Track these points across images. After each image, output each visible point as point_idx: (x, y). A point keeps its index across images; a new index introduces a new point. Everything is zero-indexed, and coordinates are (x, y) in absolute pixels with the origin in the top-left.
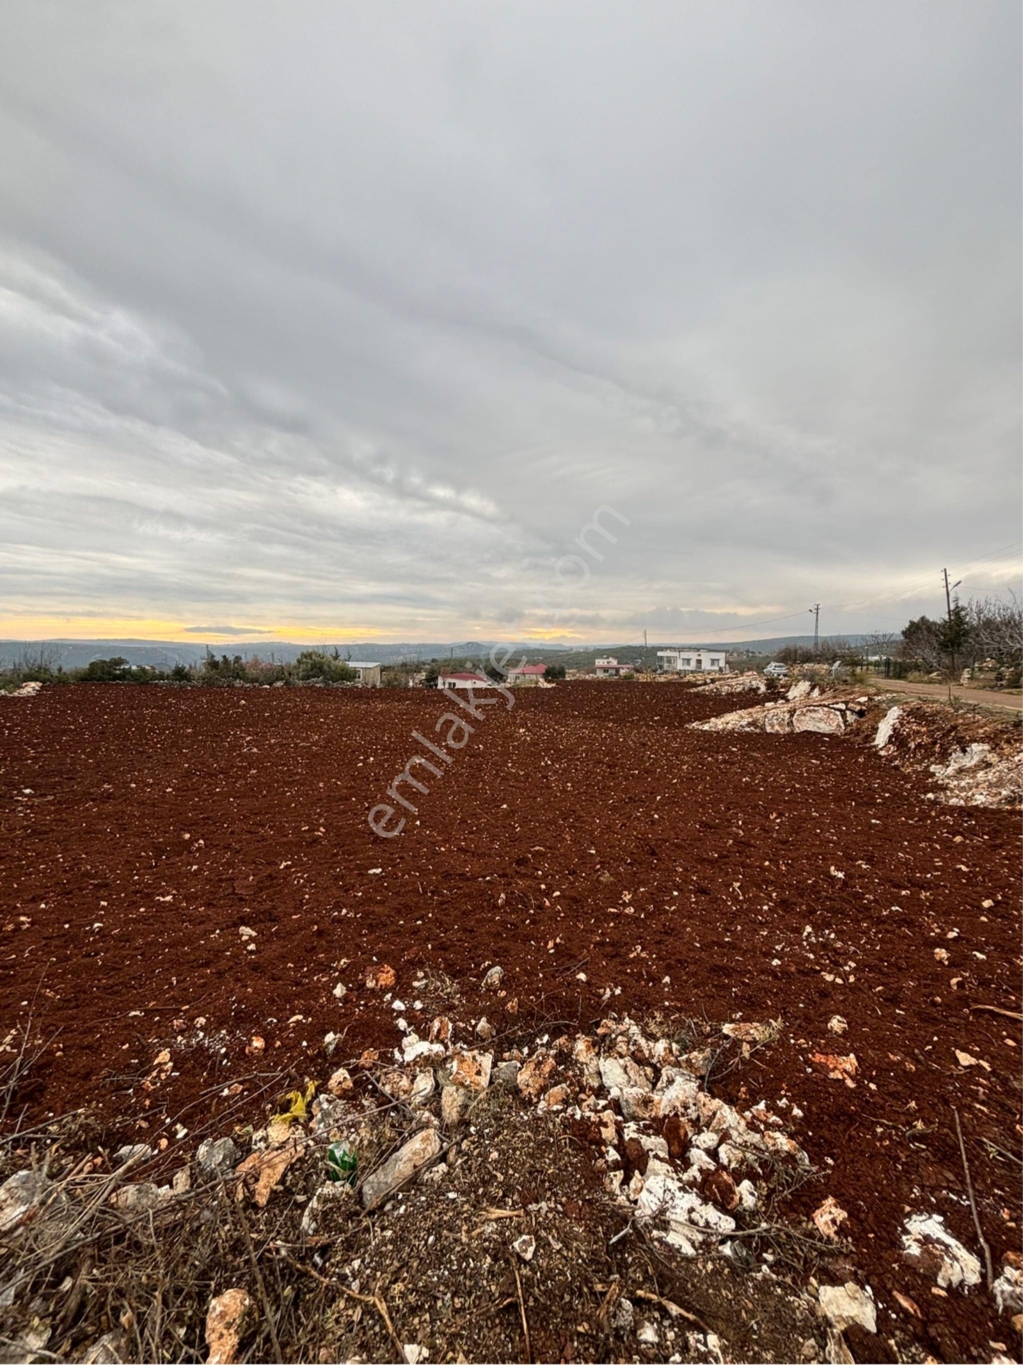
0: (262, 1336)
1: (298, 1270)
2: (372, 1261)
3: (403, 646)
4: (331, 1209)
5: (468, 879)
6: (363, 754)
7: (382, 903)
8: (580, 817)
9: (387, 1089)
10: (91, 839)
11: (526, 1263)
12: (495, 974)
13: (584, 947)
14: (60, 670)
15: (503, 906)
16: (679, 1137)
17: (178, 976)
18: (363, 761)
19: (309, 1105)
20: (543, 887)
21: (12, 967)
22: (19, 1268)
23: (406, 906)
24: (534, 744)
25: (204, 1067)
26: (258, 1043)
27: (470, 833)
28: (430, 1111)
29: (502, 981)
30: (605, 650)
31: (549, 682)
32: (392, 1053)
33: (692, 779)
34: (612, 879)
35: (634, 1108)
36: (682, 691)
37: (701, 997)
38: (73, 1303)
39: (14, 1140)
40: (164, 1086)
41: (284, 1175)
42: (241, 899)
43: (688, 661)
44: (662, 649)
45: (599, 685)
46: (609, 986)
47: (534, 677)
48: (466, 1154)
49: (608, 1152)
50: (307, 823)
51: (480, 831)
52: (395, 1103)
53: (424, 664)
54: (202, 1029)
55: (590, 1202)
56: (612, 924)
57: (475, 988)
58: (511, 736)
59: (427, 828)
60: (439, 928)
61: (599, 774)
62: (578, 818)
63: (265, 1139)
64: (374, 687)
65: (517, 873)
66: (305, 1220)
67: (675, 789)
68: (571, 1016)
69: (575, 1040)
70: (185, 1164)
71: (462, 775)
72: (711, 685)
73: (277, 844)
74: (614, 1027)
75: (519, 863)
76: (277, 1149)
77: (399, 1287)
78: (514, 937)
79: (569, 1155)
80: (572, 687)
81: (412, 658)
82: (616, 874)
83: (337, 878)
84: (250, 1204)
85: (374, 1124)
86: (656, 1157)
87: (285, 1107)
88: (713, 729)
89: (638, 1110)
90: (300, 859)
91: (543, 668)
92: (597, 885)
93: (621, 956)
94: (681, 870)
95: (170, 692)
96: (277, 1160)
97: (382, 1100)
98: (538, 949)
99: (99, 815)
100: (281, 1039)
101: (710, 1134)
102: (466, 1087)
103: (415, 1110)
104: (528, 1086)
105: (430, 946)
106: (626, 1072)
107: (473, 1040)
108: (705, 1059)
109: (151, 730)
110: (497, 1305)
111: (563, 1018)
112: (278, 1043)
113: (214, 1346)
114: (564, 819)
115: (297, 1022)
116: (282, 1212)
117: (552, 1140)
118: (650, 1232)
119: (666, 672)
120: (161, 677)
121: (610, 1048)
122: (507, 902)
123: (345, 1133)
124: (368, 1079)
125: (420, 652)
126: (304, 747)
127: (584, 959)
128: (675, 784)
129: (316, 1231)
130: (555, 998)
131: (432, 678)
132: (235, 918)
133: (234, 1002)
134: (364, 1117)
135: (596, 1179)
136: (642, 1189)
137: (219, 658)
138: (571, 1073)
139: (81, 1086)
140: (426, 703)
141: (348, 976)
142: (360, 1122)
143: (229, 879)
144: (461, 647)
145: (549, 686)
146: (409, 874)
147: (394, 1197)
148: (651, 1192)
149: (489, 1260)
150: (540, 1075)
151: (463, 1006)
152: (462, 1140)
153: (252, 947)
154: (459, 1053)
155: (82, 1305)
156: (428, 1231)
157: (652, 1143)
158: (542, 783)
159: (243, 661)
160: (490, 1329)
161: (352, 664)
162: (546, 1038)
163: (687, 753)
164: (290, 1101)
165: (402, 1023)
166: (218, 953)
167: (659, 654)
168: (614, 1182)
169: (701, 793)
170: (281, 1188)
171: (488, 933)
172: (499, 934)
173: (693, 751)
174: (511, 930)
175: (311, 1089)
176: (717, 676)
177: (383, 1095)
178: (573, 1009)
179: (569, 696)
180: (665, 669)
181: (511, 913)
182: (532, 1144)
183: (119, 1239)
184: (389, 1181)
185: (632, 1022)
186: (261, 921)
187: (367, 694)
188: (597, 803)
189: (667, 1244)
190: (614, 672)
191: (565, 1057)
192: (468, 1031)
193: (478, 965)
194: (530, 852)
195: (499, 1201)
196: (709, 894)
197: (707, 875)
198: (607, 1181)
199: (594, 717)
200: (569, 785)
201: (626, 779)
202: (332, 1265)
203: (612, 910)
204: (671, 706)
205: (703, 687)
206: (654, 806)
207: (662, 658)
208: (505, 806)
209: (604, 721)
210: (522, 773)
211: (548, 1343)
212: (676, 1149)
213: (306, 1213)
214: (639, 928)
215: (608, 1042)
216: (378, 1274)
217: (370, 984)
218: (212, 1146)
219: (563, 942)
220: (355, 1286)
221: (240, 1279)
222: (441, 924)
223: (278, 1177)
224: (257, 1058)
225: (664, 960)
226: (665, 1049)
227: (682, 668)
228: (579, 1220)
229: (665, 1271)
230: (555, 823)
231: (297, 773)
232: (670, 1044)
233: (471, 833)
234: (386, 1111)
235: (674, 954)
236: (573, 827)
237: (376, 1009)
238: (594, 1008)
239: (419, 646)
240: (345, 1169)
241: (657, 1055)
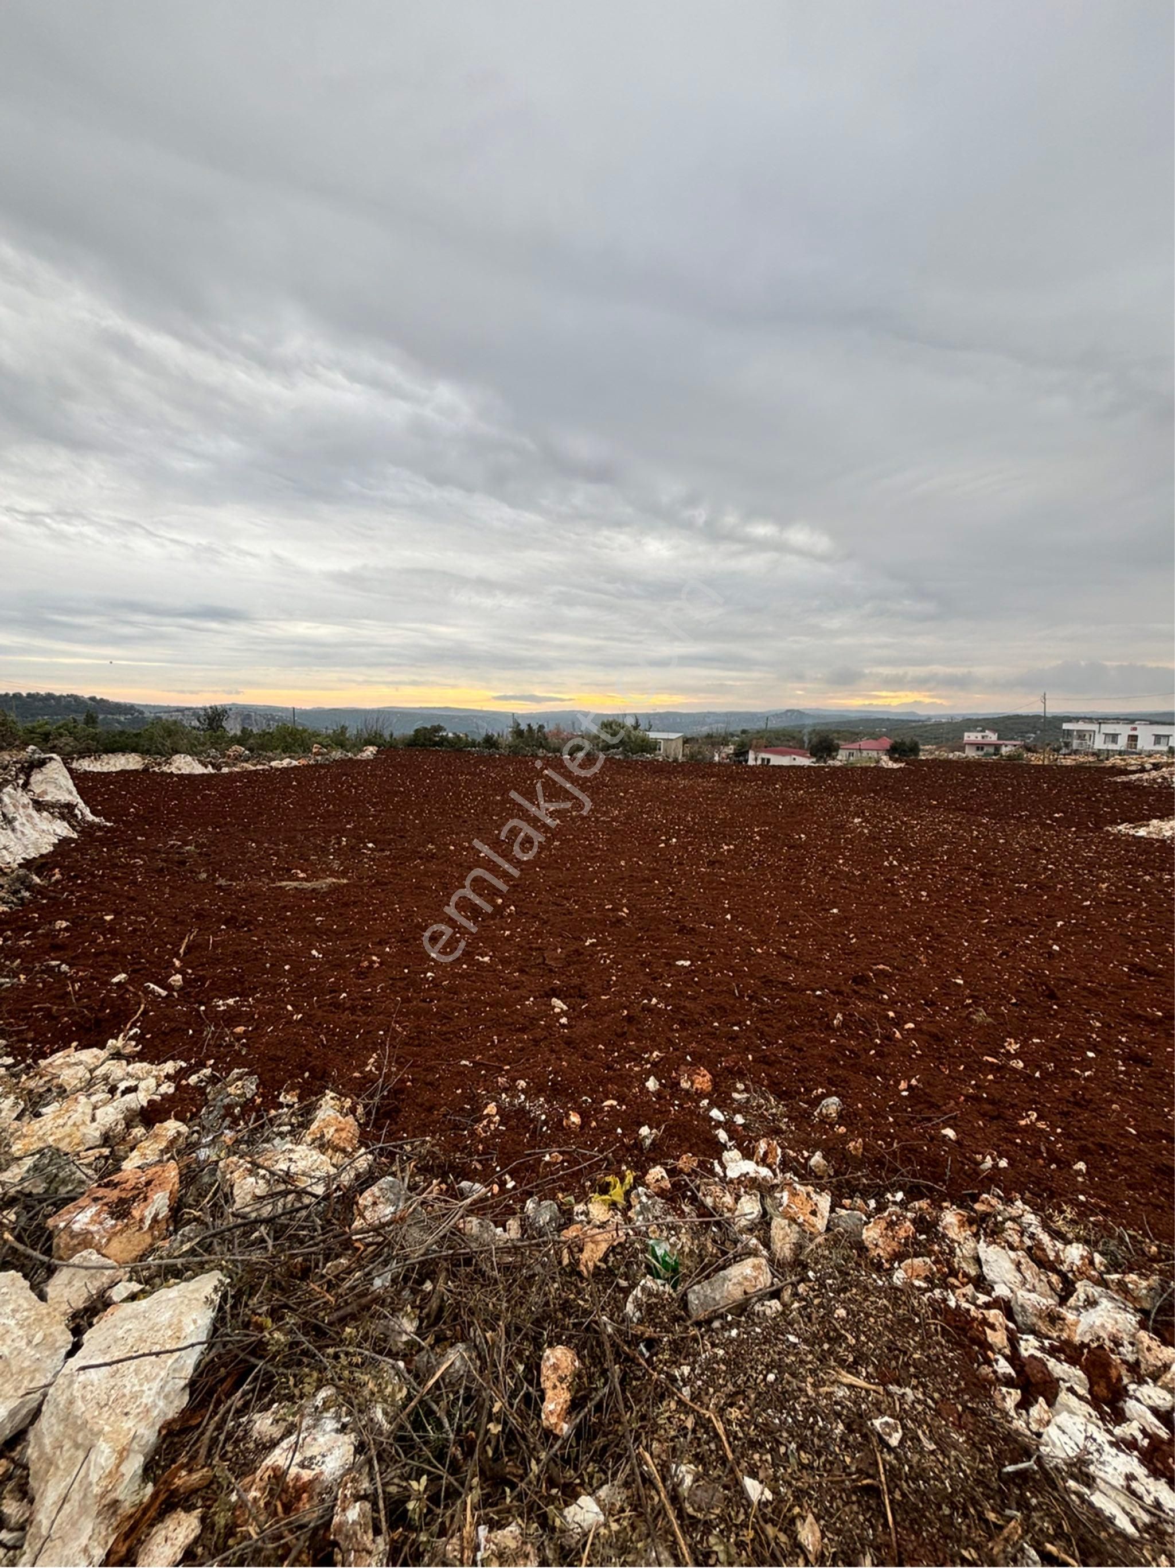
0: (594, 1403)
1: (625, 1353)
2: (703, 1374)
3: (709, 714)
4: (656, 1304)
5: (793, 990)
6: (665, 834)
7: (694, 999)
8: (940, 936)
9: (709, 1201)
10: (421, 894)
11: (891, 1449)
12: (832, 1105)
13: (950, 1097)
14: (391, 735)
15: (839, 1029)
16: (1109, 1378)
17: (498, 1036)
18: (666, 842)
19: (627, 1194)
20: (891, 1014)
21: (369, 999)
22: (393, 1258)
23: (721, 1008)
24: (873, 838)
25: (527, 1128)
26: (575, 1118)
27: (791, 937)
28: (758, 1238)
29: (840, 1115)
30: (978, 720)
31: (896, 761)
32: (712, 1164)
33: (1116, 903)
34: (989, 1020)
35: (1035, 1320)
36: (1101, 779)
37: (1140, 1203)
38: (435, 1304)
39: (381, 1149)
40: (494, 1136)
41: (606, 1256)
42: (551, 971)
43: (1114, 738)
44: (1069, 719)
45: (968, 767)
46: (991, 1154)
47: (874, 754)
48: (804, 1300)
49: (997, 1361)
50: (611, 902)
51: (803, 936)
52: (717, 1218)
53: (732, 735)
54: (523, 1091)
55: (973, 1412)
56: (990, 1077)
57: (806, 1116)
58: (842, 827)
59: (740, 923)
60: (760, 1039)
61: (967, 884)
62: (937, 937)
63: (586, 1213)
64: (676, 760)
65: (856, 992)
66: (630, 1307)
67: (1087, 915)
68: (937, 1178)
69: (942, 1209)
70: (515, 1214)
71: (779, 867)
72: (1154, 773)
73: (582, 919)
74: (1001, 1208)
75: (855, 980)
76: (599, 1227)
77: (734, 1413)
78: (855, 1067)
79: (942, 1346)
80: (929, 768)
81: (719, 728)
82: (995, 1014)
83: (644, 964)
84: (574, 1270)
85: (696, 1233)
86: (1071, 1390)
87: (605, 1189)
88: (1155, 836)
89: (1040, 1323)
90: (604, 938)
91: (887, 743)
92: (967, 1024)
93: (1006, 1120)
94: (1098, 1024)
95: (481, 760)
96: (599, 1238)
97: (703, 1211)
98: (886, 1087)
99: (425, 873)
100: (596, 1120)
101: (1158, 1390)
102: (800, 1225)
103: (741, 1232)
104: (876, 1245)
105: (750, 1057)
106: (1019, 1270)
107: (806, 1174)
108: (1150, 1289)
109: (466, 795)
110: (854, 1481)
111: (925, 1178)
112: (594, 1124)
113: (549, 1394)
114: (917, 936)
115: (611, 1106)
116: (605, 1289)
117: (917, 1320)
118: (1065, 1481)
119: (1076, 752)
120: (474, 744)
121: (994, 1233)
122: (844, 1024)
123: (665, 1234)
124: (686, 1184)
125: (728, 723)
126: (604, 822)
127: (951, 1111)
128: (1088, 907)
129: (641, 1321)
130: (913, 1150)
131: (741, 753)
132: (547, 988)
133: (550, 1073)
134: (685, 1223)
135: (983, 1388)
136: (1048, 1422)
137: (524, 727)
138: (936, 1248)
139: (427, 1117)
140: (734, 781)
141: (662, 1071)
142: (681, 1227)
143: (539, 949)
144: (777, 715)
145: (896, 766)
146: (722, 973)
147: (722, 1317)
148: (1064, 1432)
149: (841, 1426)
150: (893, 1237)
151: (792, 1132)
152: (799, 1282)
153: (564, 1020)
154: (790, 1184)
155: (441, 1309)
156: (767, 1366)
157: (1064, 1371)
158: (887, 888)
159: (546, 730)
160: (846, 1504)
161: (652, 735)
162: (900, 1196)
163: (1107, 867)
164: (608, 1184)
165: (722, 1135)
166: (533, 1021)
167: (1066, 726)
168: (1008, 1400)
169: (1131, 924)
170: (603, 1266)
171: (821, 1056)
172: (835, 1061)
173: (1118, 864)
174: (849, 1057)
175: (630, 1177)
176: (1165, 759)
177: (705, 1207)
178: (939, 1170)
179: (924, 779)
180: (1075, 747)
181: (850, 1038)
182: (890, 1316)
183: (468, 1262)
184: (718, 1298)
185: (1027, 1208)
186: (571, 996)
187: (668, 768)
188: (965, 921)
189: (1091, 1505)
190: (992, 750)
191: (926, 1225)
192: (798, 1161)
193: (809, 1091)
194: (871, 970)
195: (849, 1366)
196: (1149, 1065)
197: (1143, 1039)
198: (997, 1396)
199: (958, 809)
200: (924, 893)
201: (1009, 894)
202: (660, 1361)
203: (990, 1059)
204: (1082, 800)
205: (1137, 775)
206: (1052, 934)
207: (1069, 733)
208: (835, 911)
209: (976, 815)
210: (858, 873)
211: (922, 1551)
212: (1102, 1390)
213: (630, 1299)
214: (1032, 1089)
215: (991, 1225)
216: (711, 1390)
217: (685, 1085)
218: (539, 1204)
219: (920, 1085)
220: (686, 1391)
221: (571, 1337)
222: (762, 1033)
223: (600, 1254)
224: (573, 1132)
225: (1075, 1139)
226: (1082, 1258)
227: (1104, 747)
228: (959, 1427)
229: (1089, 1537)
230: (905, 939)
231: (598, 849)
232: (1091, 1254)
233: (795, 937)
234: (708, 1223)
235: (1092, 1135)
236: (931, 947)
237: (692, 1112)
238: (969, 1176)
239: (726, 714)
240: (667, 1270)
241: (1068, 1261)
